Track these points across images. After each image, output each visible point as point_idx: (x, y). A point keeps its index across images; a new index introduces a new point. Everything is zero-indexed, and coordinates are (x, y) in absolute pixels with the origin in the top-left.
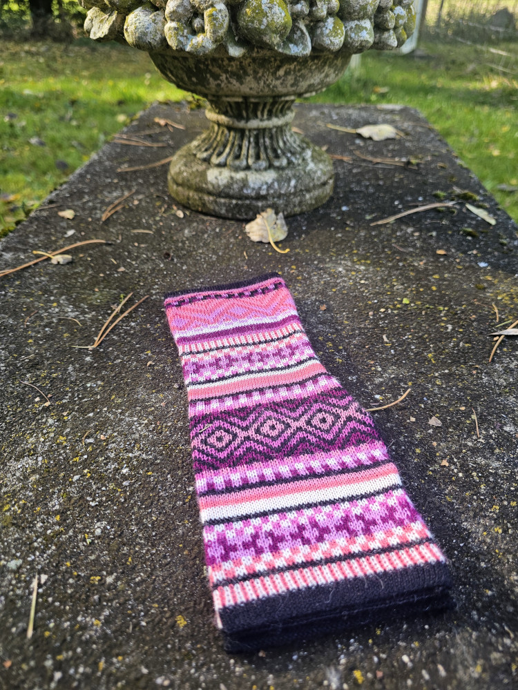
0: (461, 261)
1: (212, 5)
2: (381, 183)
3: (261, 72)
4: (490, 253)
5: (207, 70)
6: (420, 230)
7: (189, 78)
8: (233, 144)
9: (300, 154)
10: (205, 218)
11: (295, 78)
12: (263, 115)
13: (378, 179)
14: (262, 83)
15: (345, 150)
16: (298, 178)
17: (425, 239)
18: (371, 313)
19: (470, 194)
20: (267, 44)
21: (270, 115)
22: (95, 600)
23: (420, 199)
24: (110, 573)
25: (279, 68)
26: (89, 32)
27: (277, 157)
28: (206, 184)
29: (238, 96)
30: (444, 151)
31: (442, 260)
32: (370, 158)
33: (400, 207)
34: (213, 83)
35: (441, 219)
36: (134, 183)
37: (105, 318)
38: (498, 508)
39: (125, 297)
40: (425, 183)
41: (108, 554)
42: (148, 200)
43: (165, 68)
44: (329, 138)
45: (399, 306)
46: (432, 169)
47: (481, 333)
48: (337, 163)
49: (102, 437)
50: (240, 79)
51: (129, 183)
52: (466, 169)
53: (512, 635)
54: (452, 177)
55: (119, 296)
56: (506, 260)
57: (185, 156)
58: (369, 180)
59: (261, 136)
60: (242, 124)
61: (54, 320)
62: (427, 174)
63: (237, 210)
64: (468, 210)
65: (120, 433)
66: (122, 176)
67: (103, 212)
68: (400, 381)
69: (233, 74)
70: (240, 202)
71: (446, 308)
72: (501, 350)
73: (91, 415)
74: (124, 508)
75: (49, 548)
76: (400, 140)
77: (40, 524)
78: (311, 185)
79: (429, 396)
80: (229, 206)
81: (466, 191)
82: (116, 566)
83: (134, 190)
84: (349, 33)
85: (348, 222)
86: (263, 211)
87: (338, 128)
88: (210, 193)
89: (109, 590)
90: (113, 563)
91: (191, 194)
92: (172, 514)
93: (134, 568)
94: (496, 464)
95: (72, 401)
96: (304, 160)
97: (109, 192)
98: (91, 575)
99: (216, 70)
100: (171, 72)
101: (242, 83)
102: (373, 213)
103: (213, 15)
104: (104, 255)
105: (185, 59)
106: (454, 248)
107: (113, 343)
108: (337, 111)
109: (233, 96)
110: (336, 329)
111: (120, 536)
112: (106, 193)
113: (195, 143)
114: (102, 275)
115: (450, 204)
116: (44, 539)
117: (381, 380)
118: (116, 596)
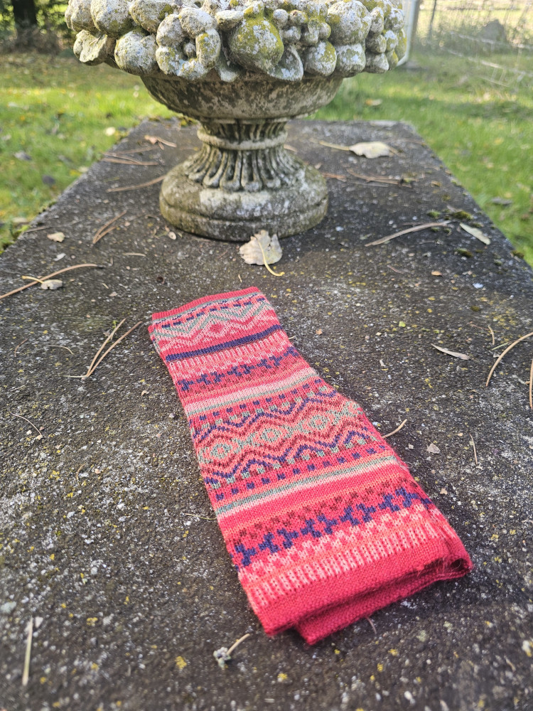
0: (456, 283)
1: (204, 31)
2: (375, 202)
3: (253, 95)
4: (485, 274)
5: (199, 93)
6: (415, 251)
7: (181, 101)
8: (226, 165)
9: (294, 174)
10: (199, 240)
11: (288, 101)
12: (255, 137)
13: (372, 198)
14: (254, 106)
15: (338, 168)
16: (292, 199)
17: (420, 260)
18: (367, 337)
19: (464, 213)
20: (259, 69)
21: (263, 135)
22: (91, 644)
23: (415, 218)
24: (107, 614)
25: (271, 91)
26: (78, 55)
27: (271, 178)
28: (199, 206)
29: (230, 119)
30: (437, 169)
31: (437, 281)
32: (364, 176)
33: (395, 226)
34: (205, 106)
35: (436, 239)
36: (125, 204)
37: (97, 346)
38: (497, 536)
39: (117, 323)
40: (419, 202)
41: (105, 594)
42: (140, 221)
43: (156, 90)
44: (323, 156)
45: (395, 329)
46: (425, 187)
47: (478, 356)
48: (330, 182)
49: (97, 471)
50: (232, 102)
51: (120, 204)
52: (460, 187)
53: (514, 668)
54: (446, 196)
55: (112, 322)
56: (501, 281)
57: (177, 177)
58: (363, 199)
59: (254, 157)
60: (234, 146)
61: (46, 349)
62: (421, 192)
63: (230, 232)
64: (462, 229)
65: (115, 466)
66: (113, 196)
67: (94, 234)
68: (398, 407)
69: (225, 97)
71: (442, 331)
72: (497, 373)
73: (85, 447)
74: (120, 545)
75: (44, 590)
76: (393, 157)
77: (34, 564)
78: (305, 205)
79: (427, 422)
80: (223, 228)
81: (460, 210)
82: (113, 607)
83: (125, 211)
84: (341, 57)
85: (343, 243)
86: (257, 233)
87: (331, 145)
88: (203, 215)
89: (106, 631)
90: (110, 603)
91: (183, 216)
92: (170, 550)
93: (131, 608)
94: (495, 492)
95: (65, 434)
96: (297, 180)
97: (100, 214)
98: (88, 617)
99: (208, 93)
100: (163, 95)
101: (234, 106)
102: (368, 233)
103: (204, 41)
104: (95, 279)
105: (177, 82)
106: (449, 268)
107: (106, 372)
108: (330, 127)
109: (226, 118)
110: (332, 354)
111: (117, 575)
112: (96, 214)
113: (187, 164)
114: (93, 301)
115: (445, 223)
116: (39, 580)
117: (379, 406)
118: (114, 639)
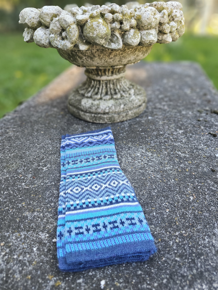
1: (69, 26)
3: (102, 55)
7: (70, 58)
8: (95, 87)
9: (127, 92)
11: (120, 58)
12: (109, 74)
14: (103, 60)
16: (125, 104)
21: (112, 73)
23: (190, 113)
25: (110, 53)
26: (24, 38)
27: (116, 94)
28: (81, 106)
34: (80, 61)
35: (199, 125)
40: (194, 104)
50: (91, 58)
58: (166, 101)
59: (108, 83)
60: (98, 78)
63: (94, 119)
69: (88, 56)
70: (96, 115)
78: (132, 107)
80: (91, 117)
84: (143, 36)
88: (82, 111)
91: (75, 110)
96: (130, 94)
100: (63, 55)
101: (93, 61)
103: (69, 30)
109: (91, 66)
